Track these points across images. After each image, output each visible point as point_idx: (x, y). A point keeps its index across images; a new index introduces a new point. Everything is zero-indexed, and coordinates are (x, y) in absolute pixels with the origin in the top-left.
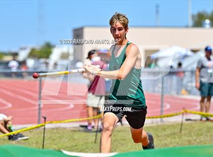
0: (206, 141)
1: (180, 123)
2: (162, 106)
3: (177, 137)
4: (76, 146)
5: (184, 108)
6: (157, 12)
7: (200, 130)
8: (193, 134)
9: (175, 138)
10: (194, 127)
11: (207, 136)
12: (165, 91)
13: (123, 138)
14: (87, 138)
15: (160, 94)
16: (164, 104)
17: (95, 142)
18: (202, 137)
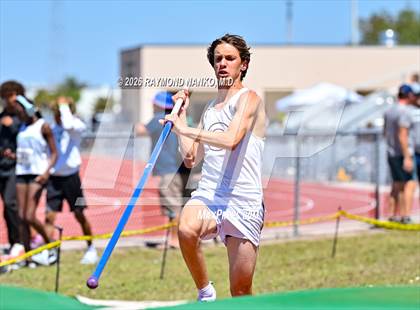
0: (384, 273)
1: (333, 237)
2: (296, 205)
3: (325, 265)
4: (123, 285)
5: (340, 209)
6: (289, 15)
7: (372, 251)
8: (357, 260)
9: (321, 268)
10: (360, 246)
11: (386, 263)
12: (302, 172)
13: (218, 268)
14: (145, 268)
15: (292, 180)
16: (301, 199)
17: (161, 277)
18: (376, 264)
